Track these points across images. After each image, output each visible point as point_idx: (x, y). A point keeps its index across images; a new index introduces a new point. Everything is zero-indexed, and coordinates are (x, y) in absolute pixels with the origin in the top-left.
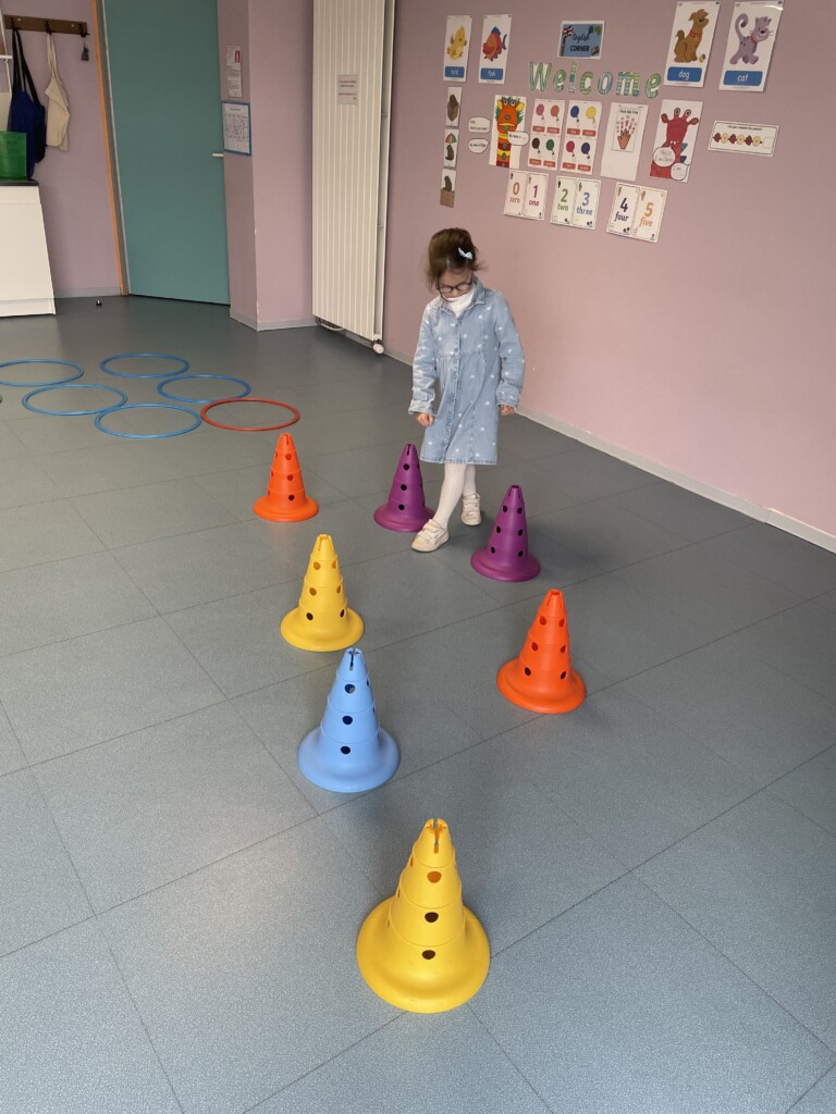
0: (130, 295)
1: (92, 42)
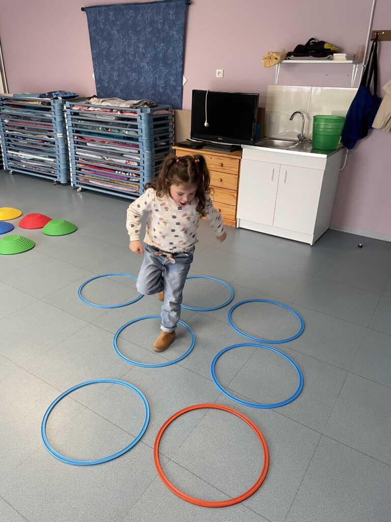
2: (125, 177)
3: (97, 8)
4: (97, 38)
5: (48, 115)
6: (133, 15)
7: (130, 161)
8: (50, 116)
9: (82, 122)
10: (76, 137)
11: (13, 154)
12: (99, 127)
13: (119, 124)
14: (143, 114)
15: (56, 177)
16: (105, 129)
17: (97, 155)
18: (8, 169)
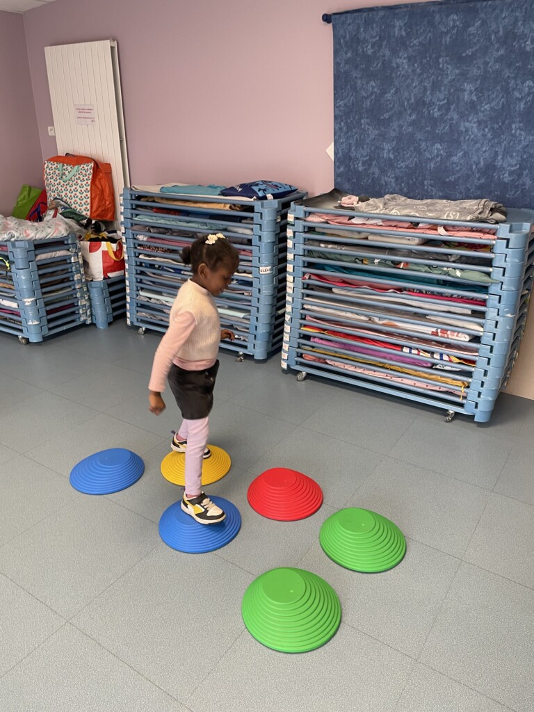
2: (427, 362)
3: (365, 14)
4: (354, 74)
5: (242, 231)
6: (458, 23)
7: (447, 330)
8: (248, 232)
9: (330, 246)
10: (307, 276)
11: (150, 298)
12: (374, 259)
13: (427, 253)
14: (512, 236)
15: (246, 347)
16: (390, 263)
17: (357, 314)
18: (136, 324)
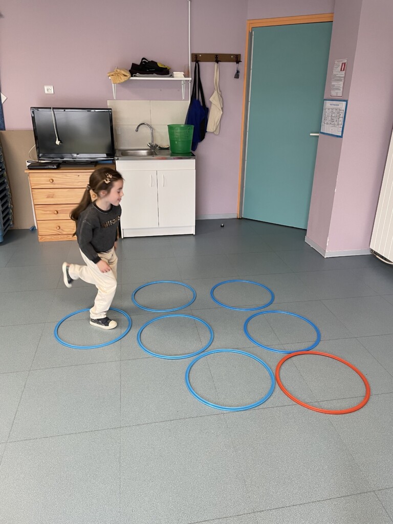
0: (242, 218)
1: (242, 67)
